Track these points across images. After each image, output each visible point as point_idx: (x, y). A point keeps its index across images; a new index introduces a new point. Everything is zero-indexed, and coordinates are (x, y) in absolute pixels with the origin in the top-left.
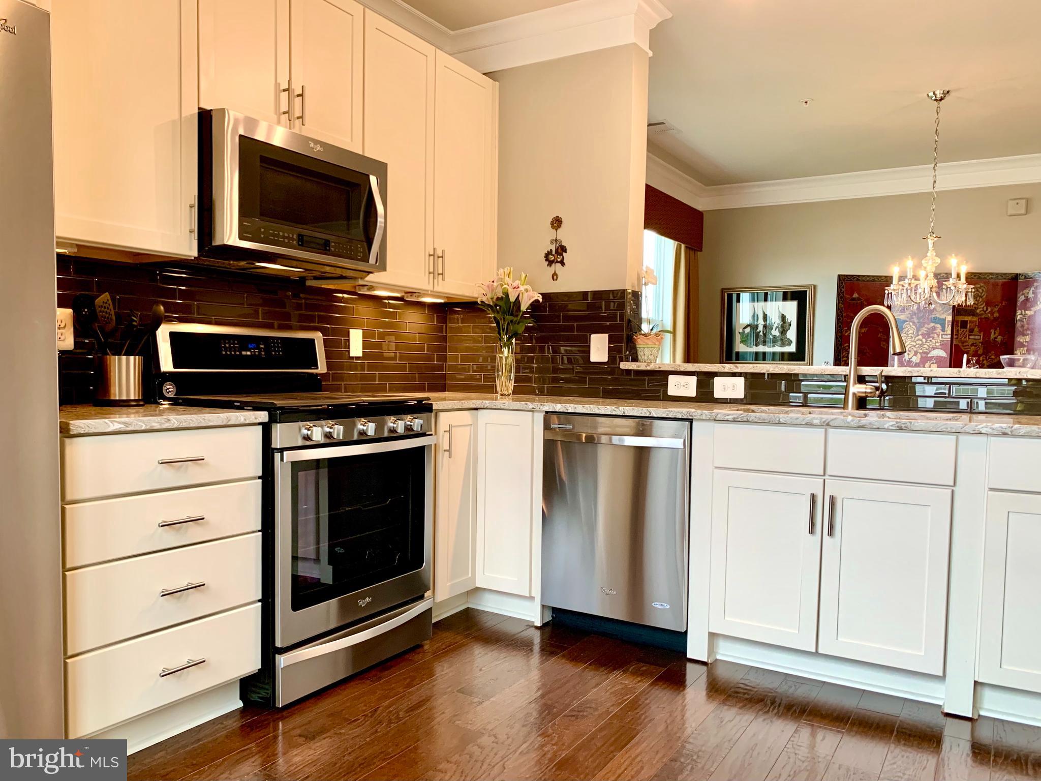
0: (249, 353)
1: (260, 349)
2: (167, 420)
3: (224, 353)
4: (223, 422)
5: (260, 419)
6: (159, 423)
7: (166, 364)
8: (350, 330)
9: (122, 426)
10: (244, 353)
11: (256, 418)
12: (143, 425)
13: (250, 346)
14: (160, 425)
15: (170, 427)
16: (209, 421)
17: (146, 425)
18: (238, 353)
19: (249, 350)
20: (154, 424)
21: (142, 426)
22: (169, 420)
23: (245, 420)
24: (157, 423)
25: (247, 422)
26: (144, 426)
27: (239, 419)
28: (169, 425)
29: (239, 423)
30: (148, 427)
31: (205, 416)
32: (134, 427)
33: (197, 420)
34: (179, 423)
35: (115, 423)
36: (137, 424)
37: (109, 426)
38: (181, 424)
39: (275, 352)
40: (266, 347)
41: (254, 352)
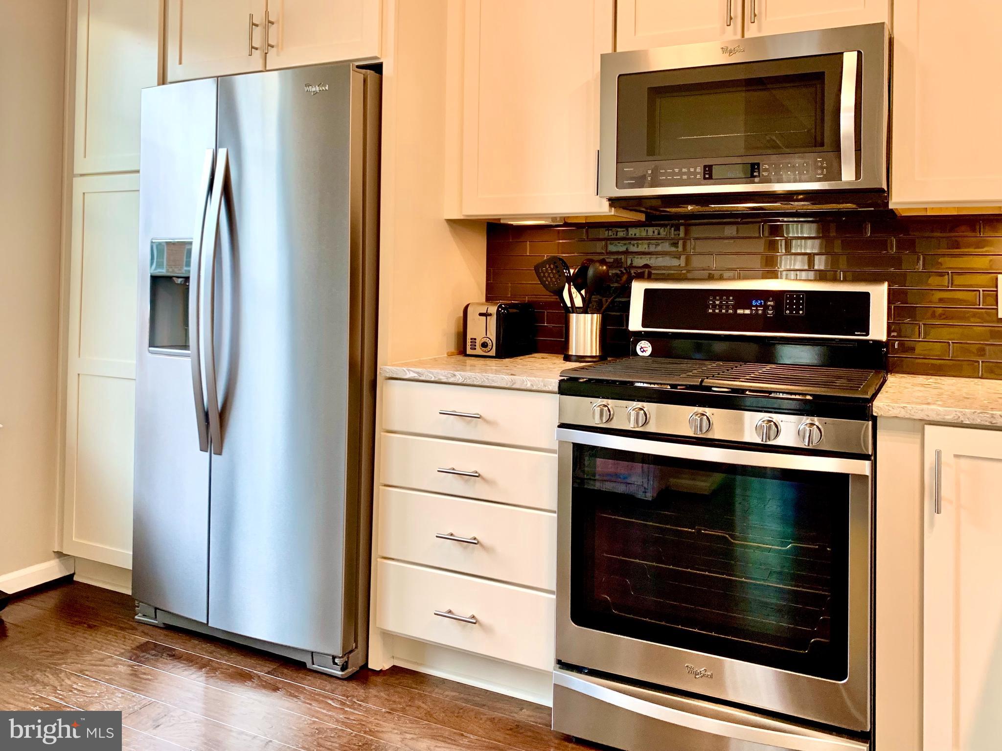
0: (747, 312)
1: (766, 307)
2: (452, 375)
3: (710, 311)
4: (507, 384)
5: (550, 387)
6: (446, 376)
7: (636, 321)
9: (416, 375)
10: (740, 311)
11: (545, 386)
12: (432, 376)
13: (754, 303)
14: (447, 379)
15: (455, 382)
16: (493, 381)
17: (435, 377)
19: (750, 307)
20: (442, 377)
21: (432, 378)
22: (455, 375)
23: (532, 385)
24: (444, 376)
25: (535, 388)
26: (433, 378)
27: (525, 383)
28: (454, 379)
29: (525, 388)
30: (436, 379)
31: (488, 376)
32: (425, 377)
33: (481, 379)
34: (464, 379)
35: (411, 373)
36: (428, 375)
37: (406, 374)
38: (466, 381)
39: (791, 310)
40: (776, 303)
41: (757, 310)
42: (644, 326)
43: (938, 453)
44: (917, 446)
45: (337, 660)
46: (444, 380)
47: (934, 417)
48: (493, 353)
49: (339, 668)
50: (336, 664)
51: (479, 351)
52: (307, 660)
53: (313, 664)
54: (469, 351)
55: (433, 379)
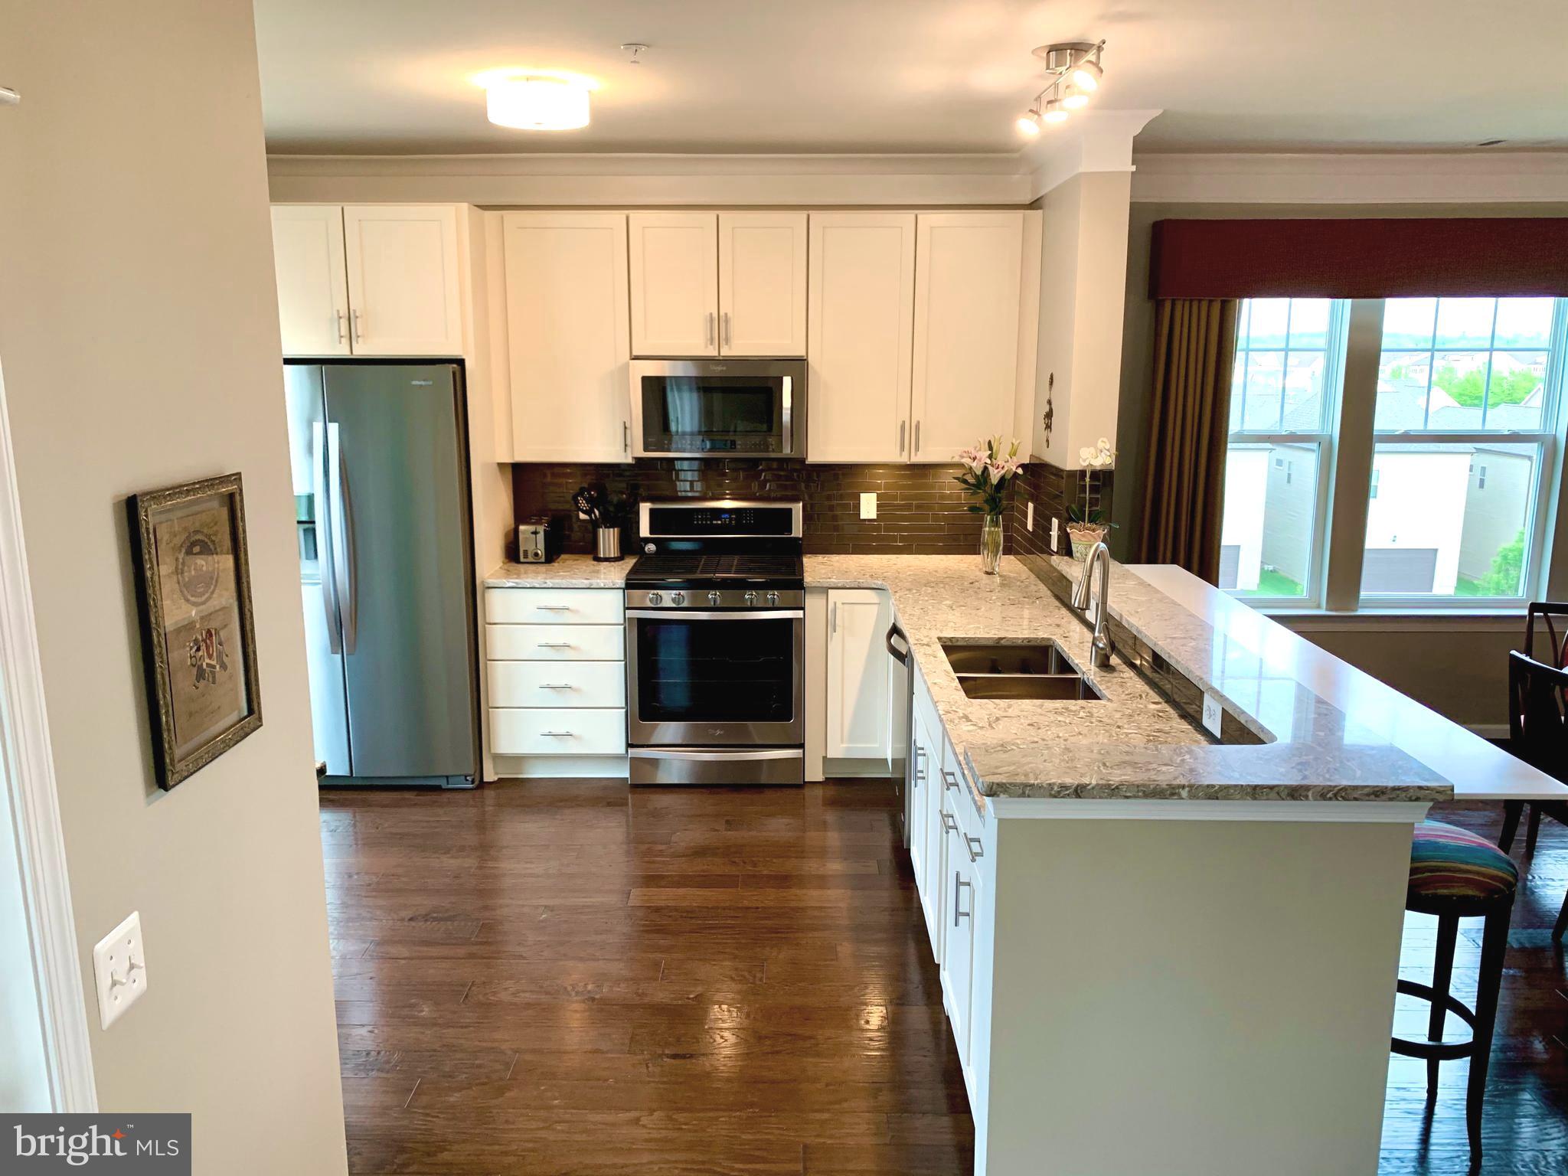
0: (719, 522)
1: (731, 519)
3: (695, 522)
5: (617, 585)
7: (644, 531)
8: (861, 494)
9: (514, 584)
10: (715, 522)
11: (614, 585)
12: (528, 584)
14: (540, 585)
17: (530, 584)
18: (709, 522)
19: (720, 519)
20: (536, 584)
22: (546, 583)
23: (605, 585)
32: (522, 585)
35: (510, 583)
36: (524, 583)
37: (506, 584)
39: (746, 520)
40: (737, 517)
41: (725, 521)
42: (651, 534)
43: (835, 603)
44: (825, 601)
45: (468, 778)
46: (538, 586)
47: (833, 585)
48: (543, 560)
49: (470, 783)
50: (467, 780)
51: (531, 559)
52: (443, 783)
53: (448, 784)
54: (522, 559)
55: (528, 586)
